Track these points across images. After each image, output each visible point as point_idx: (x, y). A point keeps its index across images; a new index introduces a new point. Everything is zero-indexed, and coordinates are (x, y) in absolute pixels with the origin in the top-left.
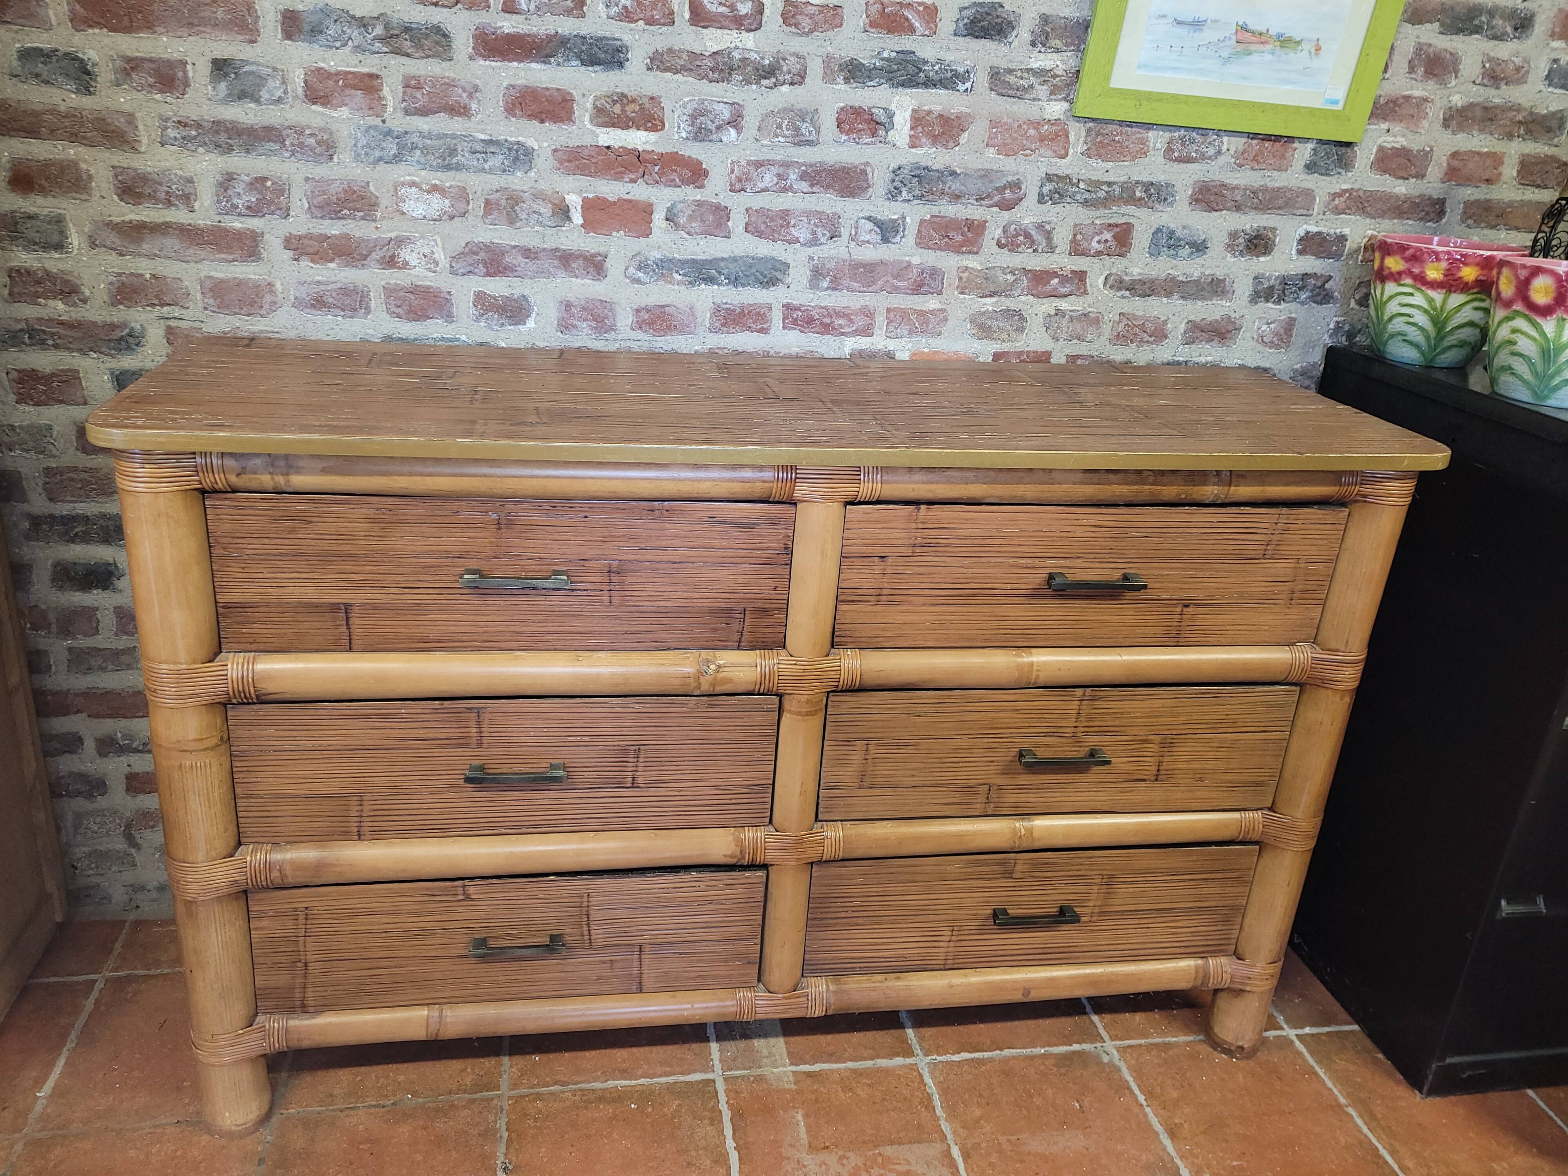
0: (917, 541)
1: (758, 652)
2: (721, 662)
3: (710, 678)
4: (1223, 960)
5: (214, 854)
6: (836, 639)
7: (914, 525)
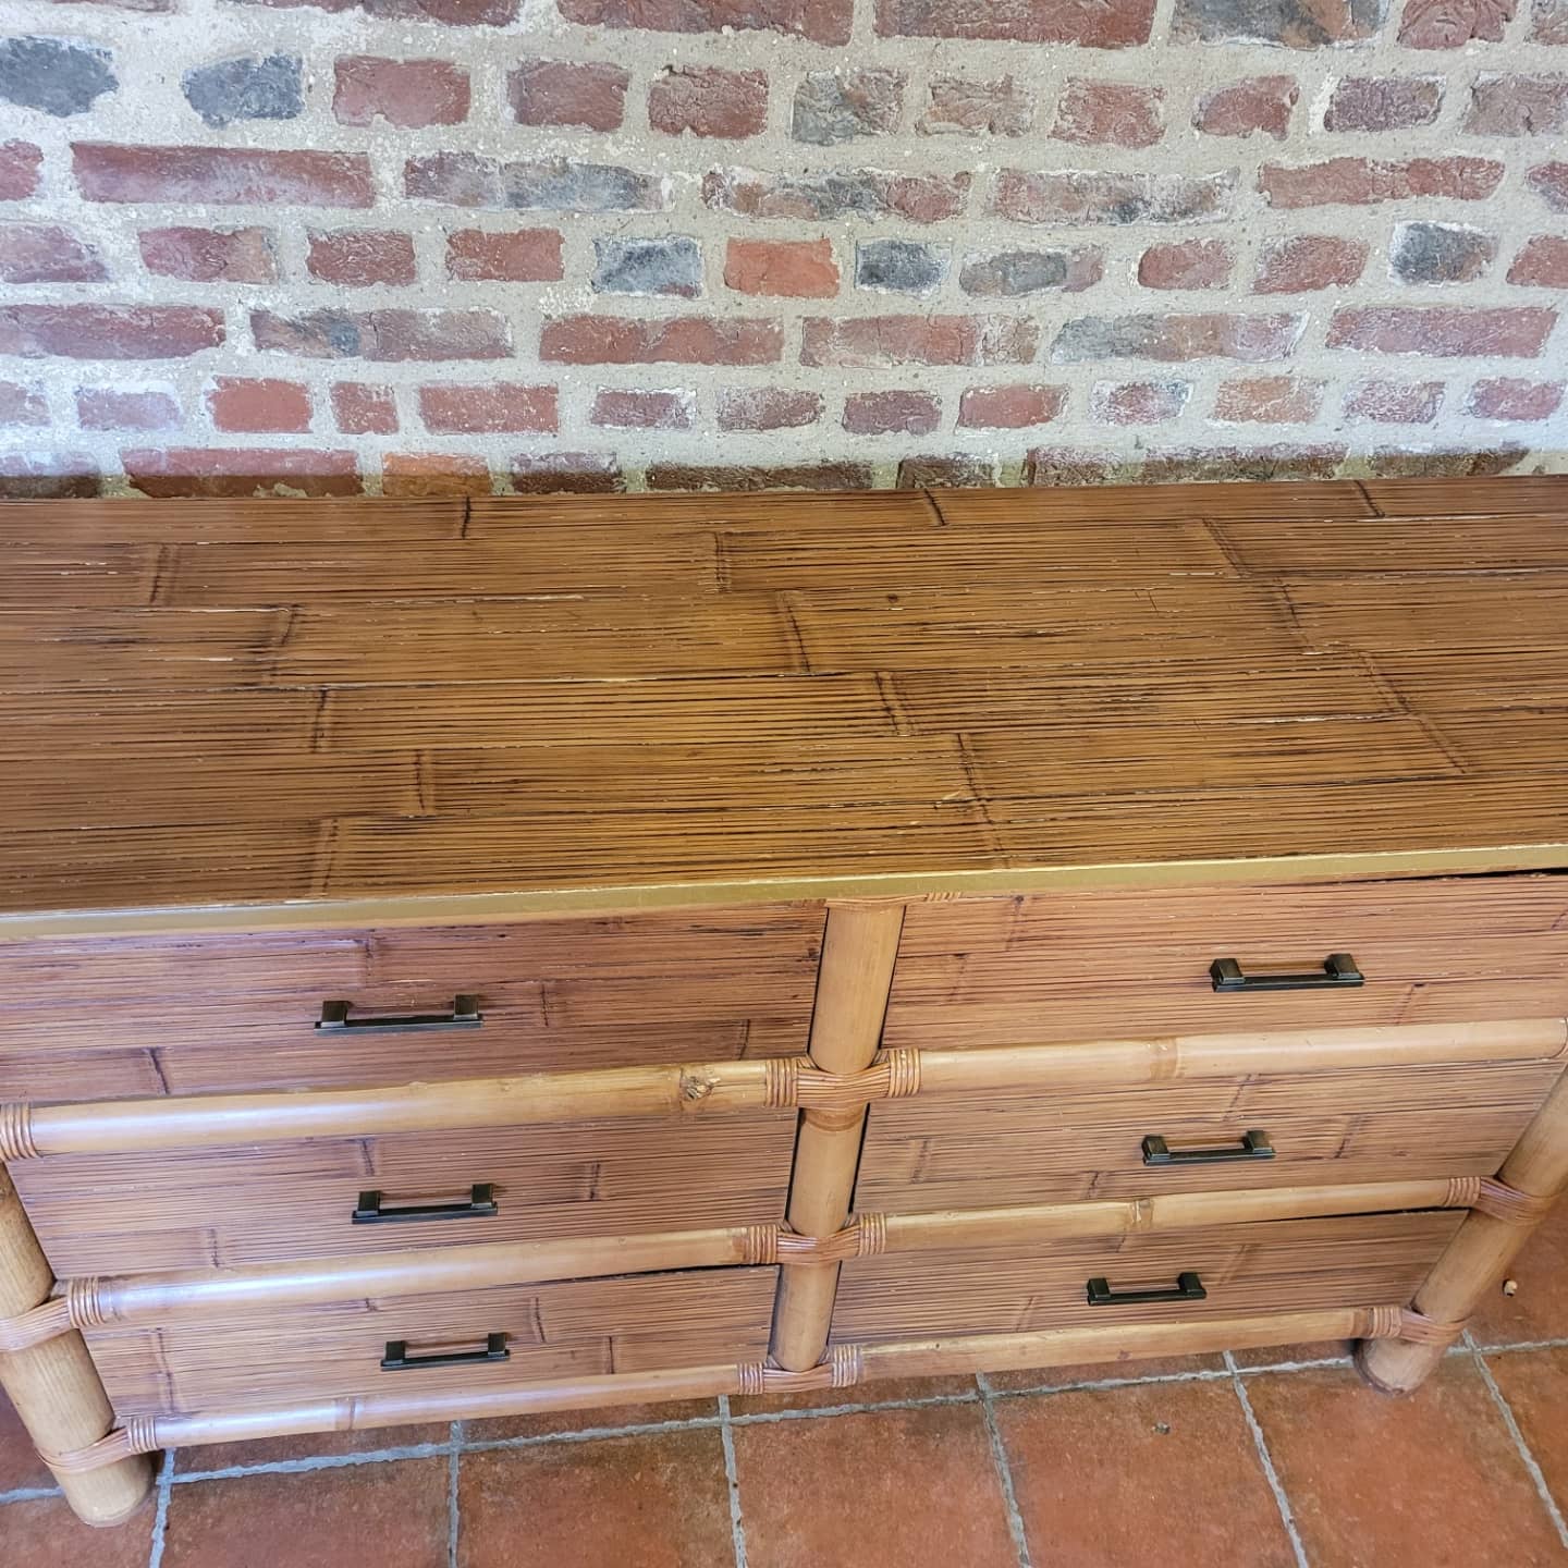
0: (1015, 936)
1: (769, 1062)
2: (714, 1081)
3: (697, 1103)
4: (1394, 1310)
5: (20, 1309)
6: (884, 1042)
7: (1011, 919)
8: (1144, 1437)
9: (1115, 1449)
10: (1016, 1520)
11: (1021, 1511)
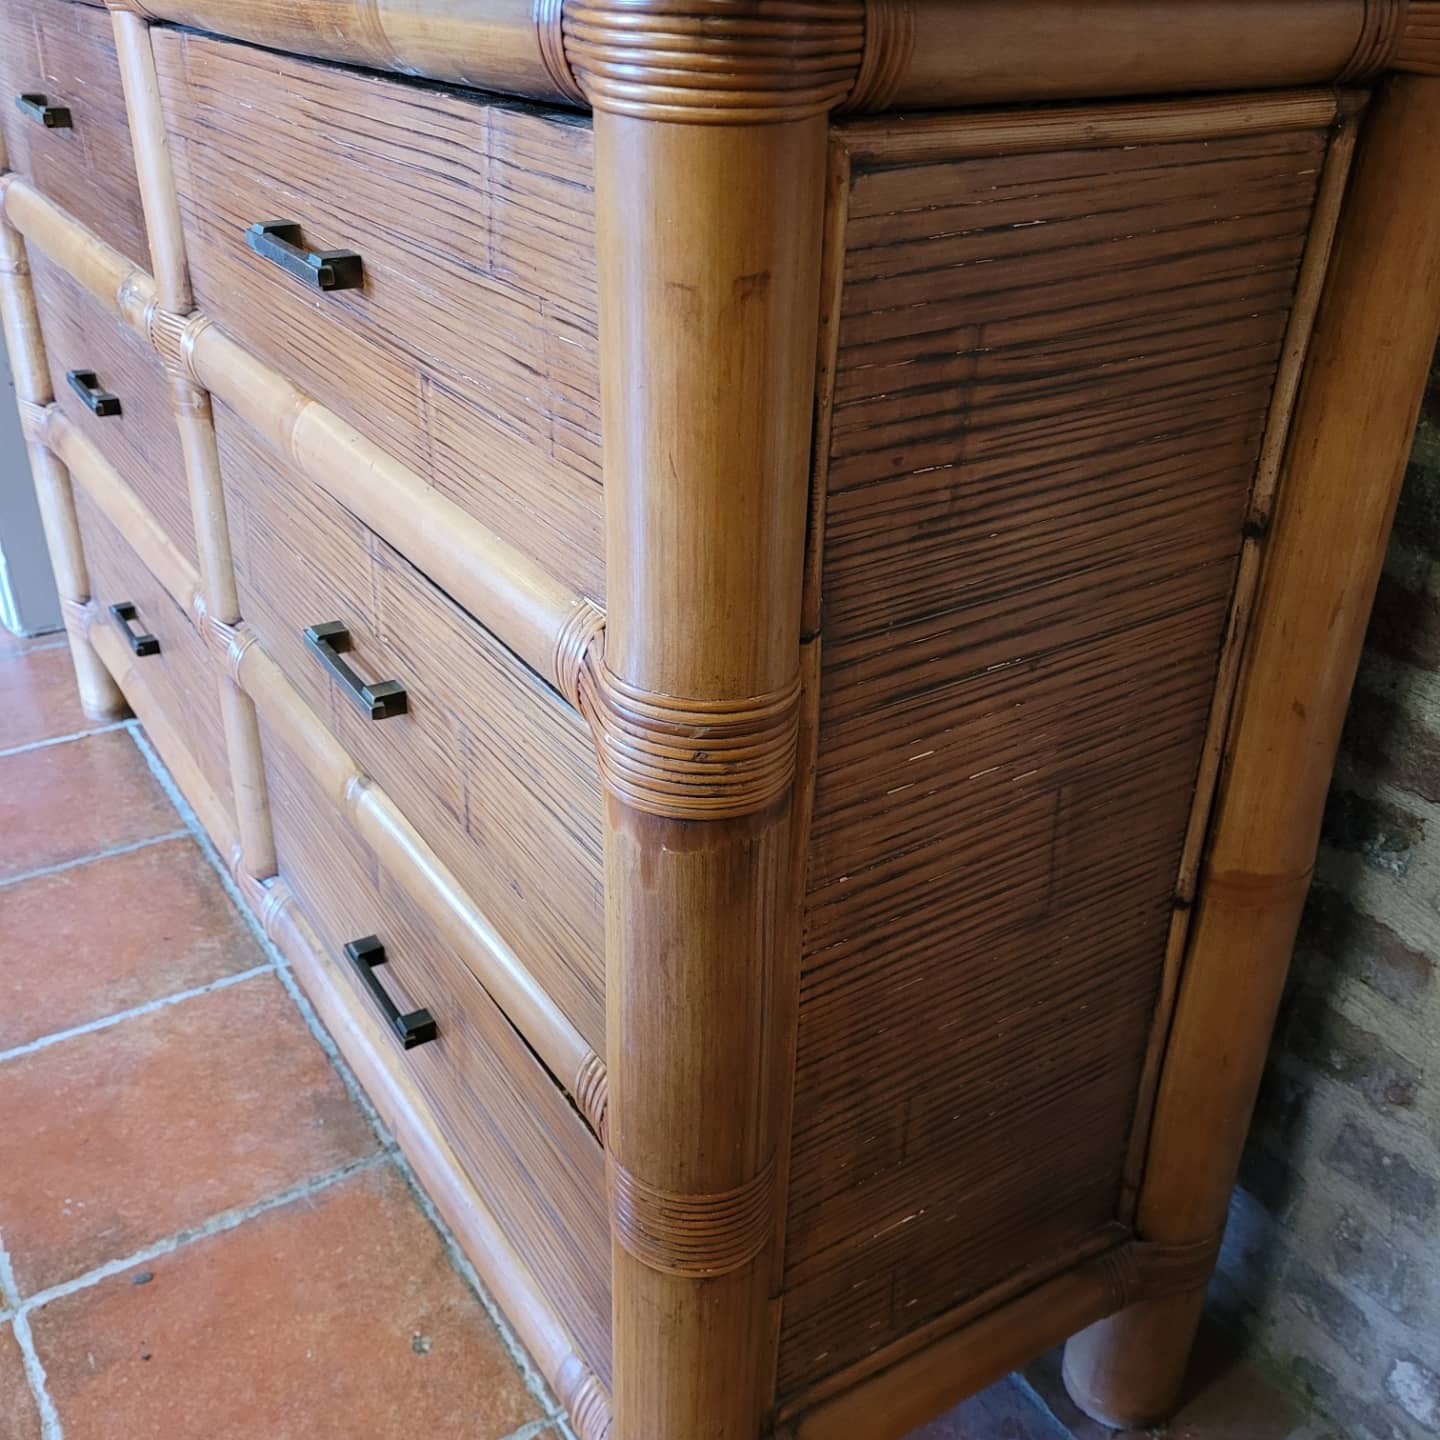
8: (400, 1324)
9: (369, 1297)
10: (234, 1219)
11: (247, 1223)
